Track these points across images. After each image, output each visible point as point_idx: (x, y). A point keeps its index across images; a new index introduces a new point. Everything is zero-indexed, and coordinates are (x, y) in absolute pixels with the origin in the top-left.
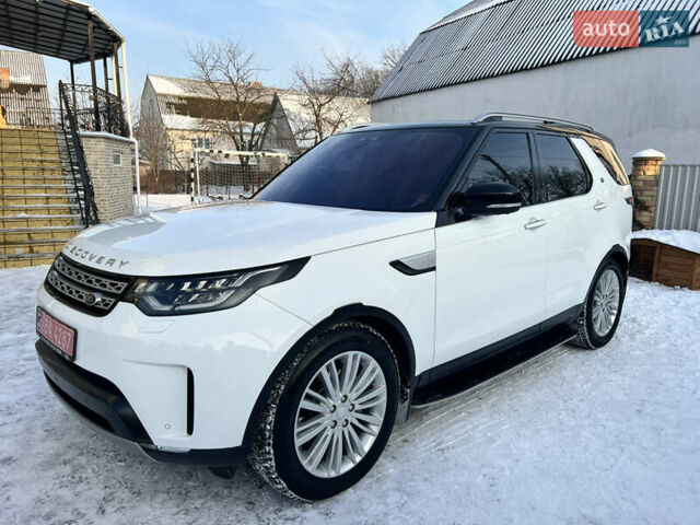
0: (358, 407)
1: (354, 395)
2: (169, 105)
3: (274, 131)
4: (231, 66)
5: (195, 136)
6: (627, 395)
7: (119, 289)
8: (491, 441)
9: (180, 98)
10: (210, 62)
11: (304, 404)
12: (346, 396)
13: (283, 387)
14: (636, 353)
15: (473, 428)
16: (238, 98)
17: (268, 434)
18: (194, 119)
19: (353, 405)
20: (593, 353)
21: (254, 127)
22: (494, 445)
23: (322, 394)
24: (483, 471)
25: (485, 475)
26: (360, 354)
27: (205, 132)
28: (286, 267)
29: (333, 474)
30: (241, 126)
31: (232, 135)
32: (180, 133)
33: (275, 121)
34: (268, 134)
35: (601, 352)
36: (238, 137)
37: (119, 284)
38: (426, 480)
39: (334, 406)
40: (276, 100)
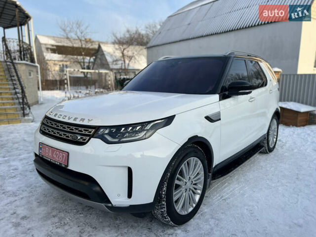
0: (194, 182)
1: (192, 177)
2: (47, 49)
3: (99, 61)
4: (78, 31)
5: (61, 63)
6: (290, 172)
7: (90, 132)
8: (243, 195)
9: (53, 46)
10: (68, 29)
11: (177, 182)
12: (190, 178)
13: (169, 174)
14: (286, 154)
15: (234, 190)
16: (82, 45)
17: (163, 196)
18: (60, 56)
19: (192, 182)
20: (269, 155)
21: (90, 59)
22: (245, 196)
23: (182, 177)
24: (246, 207)
25: (247, 209)
26: (196, 158)
27: (66, 61)
28: (167, 120)
29: (186, 213)
30: (84, 59)
31: (80, 63)
32: (53, 62)
33: (99, 56)
34: (96, 62)
35: (272, 154)
36: (82, 64)
37: (90, 130)
38: (222, 213)
39: (186, 182)
40: (99, 47)
